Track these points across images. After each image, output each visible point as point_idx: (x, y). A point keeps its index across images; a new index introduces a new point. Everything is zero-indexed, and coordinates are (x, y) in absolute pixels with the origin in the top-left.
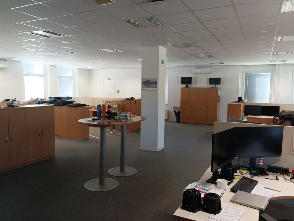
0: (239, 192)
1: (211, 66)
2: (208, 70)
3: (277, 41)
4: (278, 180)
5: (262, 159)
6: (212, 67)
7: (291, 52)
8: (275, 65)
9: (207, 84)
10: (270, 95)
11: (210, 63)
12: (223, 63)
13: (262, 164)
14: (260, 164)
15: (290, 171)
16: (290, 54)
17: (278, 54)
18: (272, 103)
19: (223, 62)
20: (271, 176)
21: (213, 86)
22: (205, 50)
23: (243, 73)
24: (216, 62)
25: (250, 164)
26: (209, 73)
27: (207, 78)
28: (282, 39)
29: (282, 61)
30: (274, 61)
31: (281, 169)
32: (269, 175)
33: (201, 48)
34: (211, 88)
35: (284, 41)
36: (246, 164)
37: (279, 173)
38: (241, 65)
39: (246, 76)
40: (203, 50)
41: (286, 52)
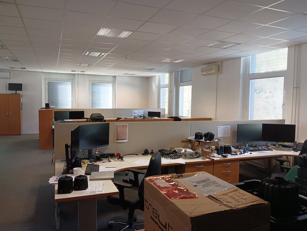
0: (92, 173)
1: (10, 70)
2: (7, 75)
3: (85, 55)
4: (111, 161)
5: (97, 148)
6: (11, 72)
7: (92, 65)
8: (75, 74)
9: (6, 90)
10: (72, 101)
11: (10, 67)
12: (25, 69)
13: (98, 153)
14: (96, 153)
15: (115, 155)
16: (91, 66)
17: (81, 65)
18: (74, 108)
19: (25, 67)
20: (104, 160)
21: (14, 92)
22: (12, 54)
23: (45, 80)
24: (17, 66)
25: (89, 155)
26: (8, 78)
27: (6, 84)
28: (89, 54)
29: (81, 72)
30: (75, 71)
31: (110, 154)
32: (103, 160)
33: (10, 51)
34: (12, 94)
35: (90, 56)
36: (86, 156)
37: (110, 157)
38: (43, 72)
39: (49, 83)
40: (12, 53)
41: (87, 65)
